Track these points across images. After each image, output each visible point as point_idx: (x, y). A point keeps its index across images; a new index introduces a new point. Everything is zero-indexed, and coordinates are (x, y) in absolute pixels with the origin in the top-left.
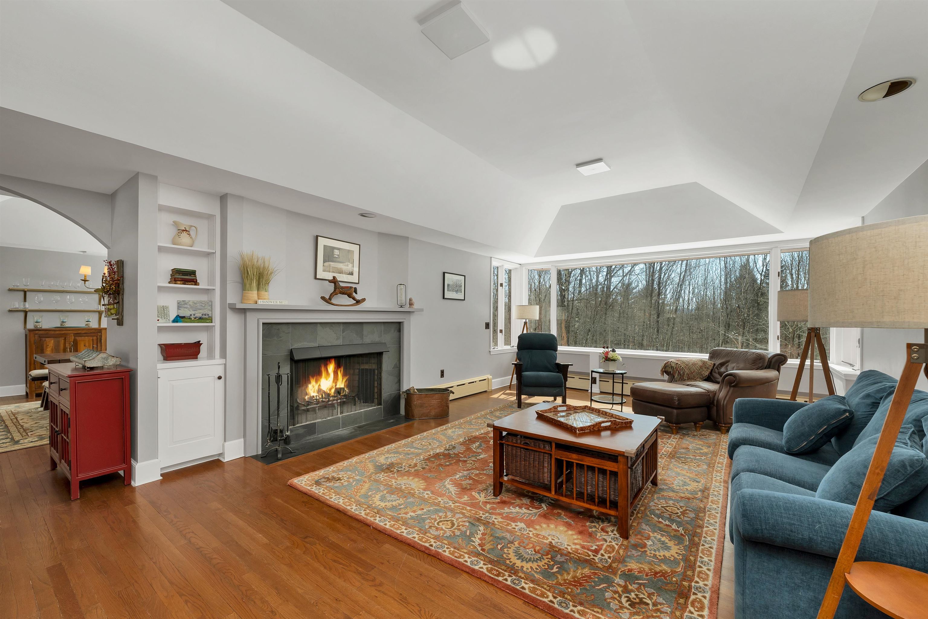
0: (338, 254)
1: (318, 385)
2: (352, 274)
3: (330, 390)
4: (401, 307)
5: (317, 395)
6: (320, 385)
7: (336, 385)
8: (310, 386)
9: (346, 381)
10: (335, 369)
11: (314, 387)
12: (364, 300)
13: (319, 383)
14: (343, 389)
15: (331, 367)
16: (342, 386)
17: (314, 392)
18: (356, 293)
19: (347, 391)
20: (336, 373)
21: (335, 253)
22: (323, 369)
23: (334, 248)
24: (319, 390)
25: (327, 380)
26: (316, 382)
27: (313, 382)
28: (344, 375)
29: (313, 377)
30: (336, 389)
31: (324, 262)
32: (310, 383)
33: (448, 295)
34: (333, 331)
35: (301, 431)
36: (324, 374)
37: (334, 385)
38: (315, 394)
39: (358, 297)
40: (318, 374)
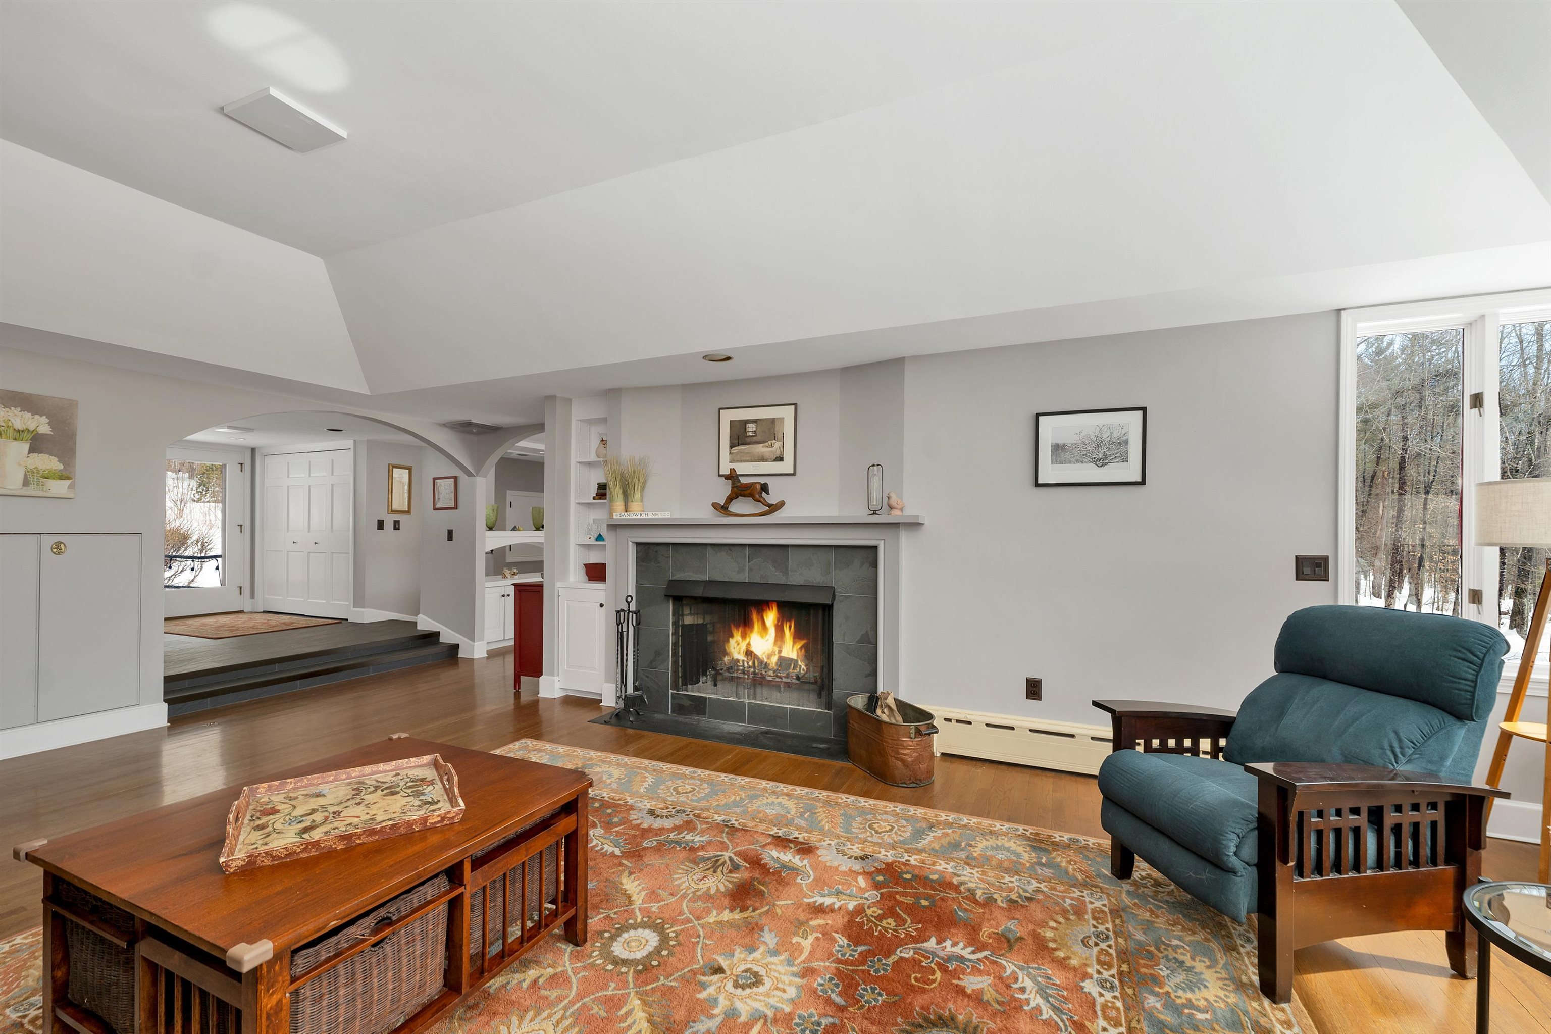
0: (755, 429)
1: (747, 642)
2: (780, 459)
3: (769, 657)
4: (875, 513)
5: (745, 659)
6: (749, 644)
7: (780, 652)
8: (732, 642)
9: (801, 648)
10: (778, 621)
11: (738, 644)
12: (782, 504)
13: (748, 640)
14: (796, 661)
15: (771, 617)
16: (794, 656)
17: (739, 653)
18: (768, 493)
19: (803, 667)
20: (779, 629)
21: (749, 429)
22: (755, 617)
23: (746, 422)
24: (749, 653)
25: (762, 637)
26: (744, 636)
27: (737, 636)
28: (797, 636)
29: (737, 627)
30: (781, 659)
31: (731, 447)
32: (732, 636)
33: (1049, 473)
34: (732, 558)
35: (687, 703)
36: (757, 626)
37: (777, 650)
38: (741, 657)
39: (772, 499)
40: (746, 624)
